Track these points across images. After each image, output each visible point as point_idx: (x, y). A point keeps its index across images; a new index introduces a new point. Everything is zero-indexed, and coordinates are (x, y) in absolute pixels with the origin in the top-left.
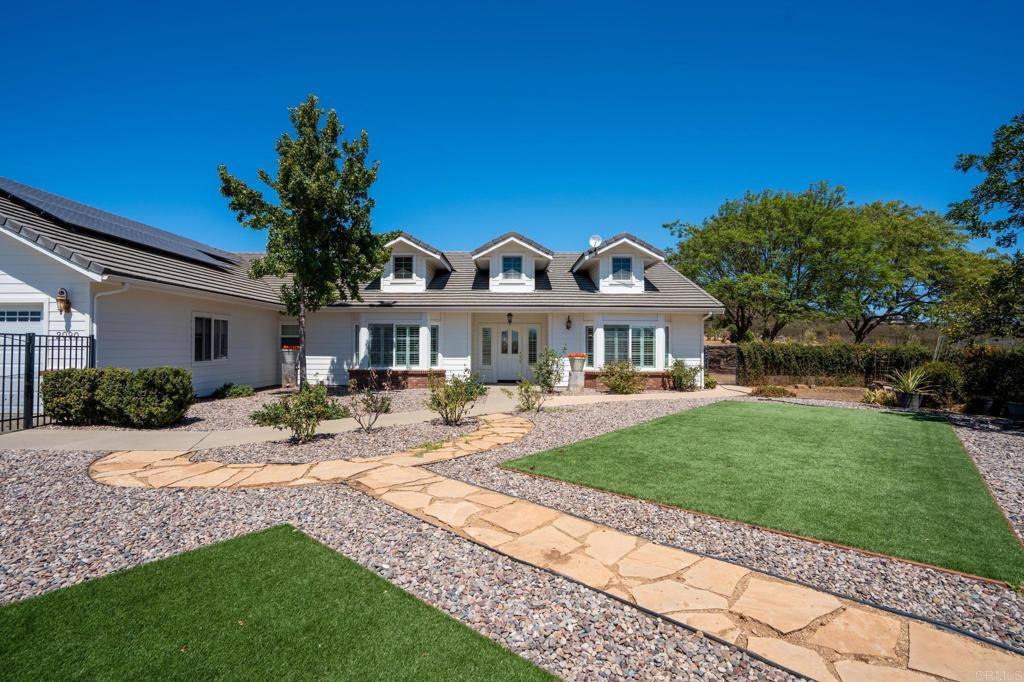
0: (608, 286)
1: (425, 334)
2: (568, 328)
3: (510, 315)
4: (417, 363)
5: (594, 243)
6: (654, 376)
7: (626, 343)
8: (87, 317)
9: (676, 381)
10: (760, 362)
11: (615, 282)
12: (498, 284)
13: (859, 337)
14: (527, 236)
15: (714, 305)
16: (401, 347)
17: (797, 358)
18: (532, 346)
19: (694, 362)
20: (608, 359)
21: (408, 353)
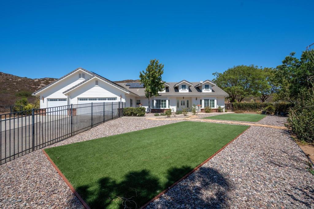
0: (204, 91)
1: (167, 101)
2: (196, 100)
3: (183, 97)
4: (166, 107)
5: (201, 82)
6: (215, 109)
7: (209, 103)
8: (124, 99)
9: (219, 110)
10: (237, 106)
11: (205, 90)
12: (181, 91)
13: (263, 101)
14: (187, 81)
15: (227, 95)
16: (162, 104)
17: (245, 106)
18: (188, 104)
19: (222, 107)
20: (205, 106)
21: (164, 105)
